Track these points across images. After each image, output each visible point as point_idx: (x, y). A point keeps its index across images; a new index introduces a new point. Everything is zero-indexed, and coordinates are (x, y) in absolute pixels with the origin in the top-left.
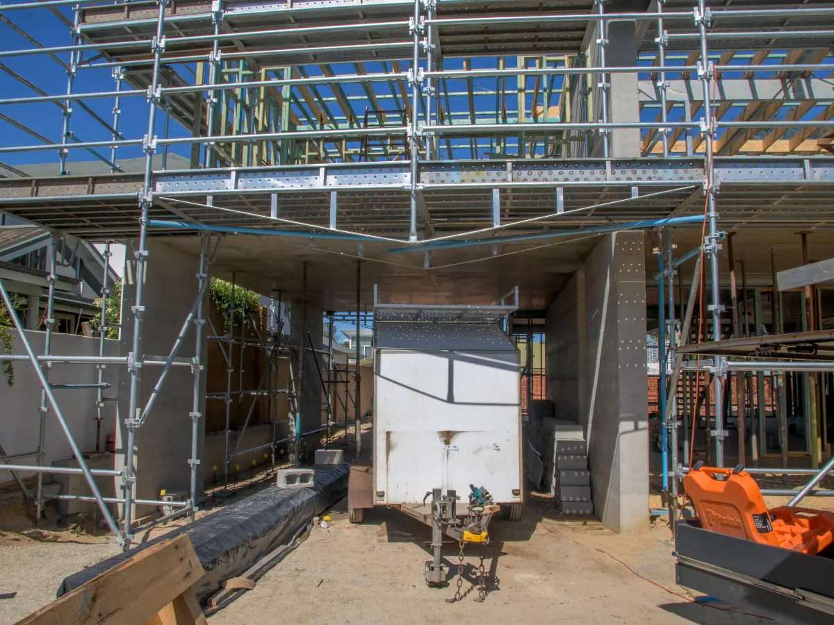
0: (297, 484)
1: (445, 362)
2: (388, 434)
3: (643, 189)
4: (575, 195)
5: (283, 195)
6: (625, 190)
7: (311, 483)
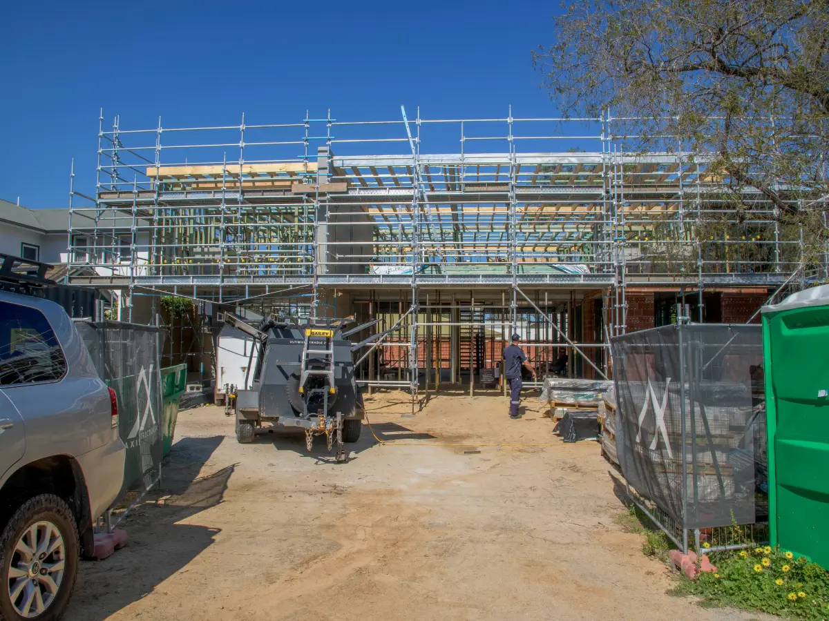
0: (195, 391)
1: (243, 341)
2: (222, 368)
3: (294, 286)
4: (272, 288)
5: (178, 286)
6: (288, 286)
7: (201, 390)
